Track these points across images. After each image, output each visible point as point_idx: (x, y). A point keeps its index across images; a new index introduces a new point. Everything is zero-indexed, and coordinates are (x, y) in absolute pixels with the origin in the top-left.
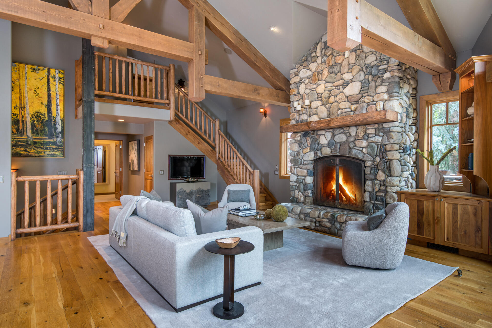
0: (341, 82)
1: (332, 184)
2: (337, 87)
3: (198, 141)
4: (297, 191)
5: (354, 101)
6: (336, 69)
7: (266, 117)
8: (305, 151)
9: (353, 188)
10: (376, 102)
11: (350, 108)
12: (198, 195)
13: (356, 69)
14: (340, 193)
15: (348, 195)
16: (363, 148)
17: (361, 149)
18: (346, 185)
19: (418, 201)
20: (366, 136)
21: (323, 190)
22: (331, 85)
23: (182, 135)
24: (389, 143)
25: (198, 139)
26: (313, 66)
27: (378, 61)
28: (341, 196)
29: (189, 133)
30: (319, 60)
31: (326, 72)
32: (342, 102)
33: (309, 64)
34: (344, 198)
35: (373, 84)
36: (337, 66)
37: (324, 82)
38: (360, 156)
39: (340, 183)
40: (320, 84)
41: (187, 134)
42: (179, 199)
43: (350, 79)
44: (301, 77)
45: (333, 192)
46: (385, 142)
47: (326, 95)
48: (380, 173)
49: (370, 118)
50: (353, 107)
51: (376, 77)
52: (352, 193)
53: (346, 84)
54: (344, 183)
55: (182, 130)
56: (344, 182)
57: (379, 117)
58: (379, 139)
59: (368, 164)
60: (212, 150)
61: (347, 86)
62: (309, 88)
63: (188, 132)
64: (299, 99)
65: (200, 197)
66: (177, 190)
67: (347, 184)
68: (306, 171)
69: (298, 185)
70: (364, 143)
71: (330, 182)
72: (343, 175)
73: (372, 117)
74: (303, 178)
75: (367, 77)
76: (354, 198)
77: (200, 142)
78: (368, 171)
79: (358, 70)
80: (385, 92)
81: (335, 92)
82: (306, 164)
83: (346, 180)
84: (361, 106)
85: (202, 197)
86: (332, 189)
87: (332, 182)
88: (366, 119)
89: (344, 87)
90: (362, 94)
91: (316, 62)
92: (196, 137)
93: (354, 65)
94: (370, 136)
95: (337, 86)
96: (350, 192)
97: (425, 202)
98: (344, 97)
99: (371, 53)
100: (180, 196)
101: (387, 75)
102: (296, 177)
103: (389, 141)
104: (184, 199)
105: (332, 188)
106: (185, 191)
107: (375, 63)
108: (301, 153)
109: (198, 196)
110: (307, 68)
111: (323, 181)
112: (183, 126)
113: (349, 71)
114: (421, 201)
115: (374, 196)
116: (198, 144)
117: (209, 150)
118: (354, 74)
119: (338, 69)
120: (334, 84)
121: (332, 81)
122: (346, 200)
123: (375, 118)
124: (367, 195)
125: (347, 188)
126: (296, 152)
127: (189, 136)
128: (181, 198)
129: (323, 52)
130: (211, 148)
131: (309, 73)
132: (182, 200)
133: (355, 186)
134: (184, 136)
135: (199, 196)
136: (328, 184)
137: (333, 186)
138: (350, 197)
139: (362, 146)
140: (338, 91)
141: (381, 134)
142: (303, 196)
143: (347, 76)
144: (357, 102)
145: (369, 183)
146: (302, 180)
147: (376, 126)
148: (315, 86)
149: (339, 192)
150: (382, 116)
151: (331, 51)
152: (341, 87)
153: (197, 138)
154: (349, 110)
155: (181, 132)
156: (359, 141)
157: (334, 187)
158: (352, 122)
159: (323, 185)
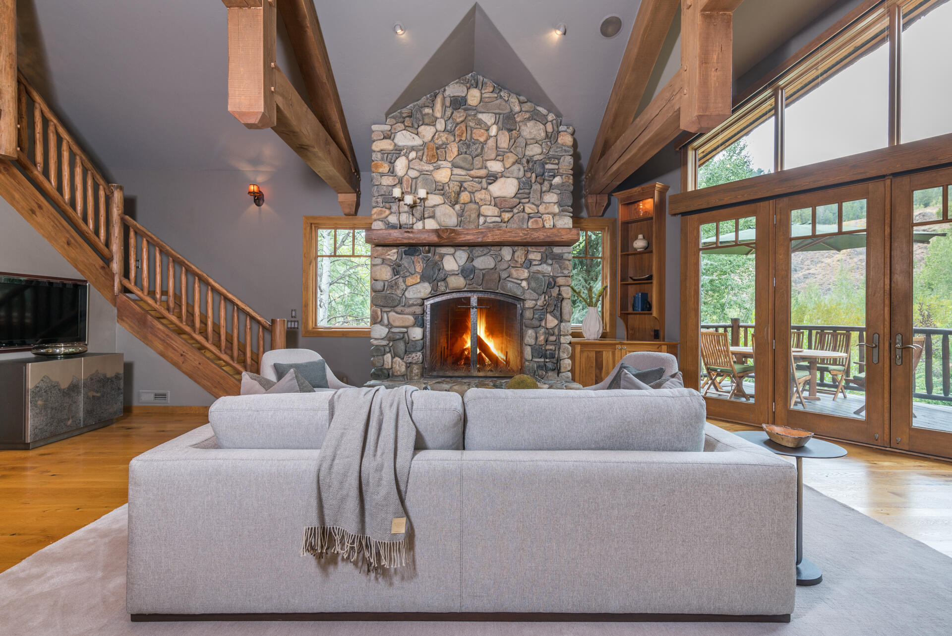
0: (483, 172)
1: (466, 338)
2: (475, 179)
3: (68, 236)
4: (389, 355)
5: (507, 206)
6: (476, 150)
7: (258, 205)
8: (410, 281)
9: (502, 343)
10: (542, 214)
11: (499, 216)
12: (91, 394)
13: (511, 158)
14: (480, 353)
15: (495, 355)
16: (522, 280)
17: (520, 282)
18: (491, 339)
19: (596, 352)
20: (528, 264)
21: (446, 350)
22: (463, 172)
23: (18, 210)
24: (562, 275)
25: (68, 231)
26: (427, 132)
27: (544, 156)
28: (482, 357)
29: (40, 207)
30: (440, 125)
31: (454, 149)
32: (485, 204)
33: (419, 126)
34: (487, 359)
35: (536, 187)
36: (477, 145)
37: (449, 165)
38: (518, 293)
39: (481, 337)
40: (442, 166)
41: (33, 212)
42: (38, 411)
43: (500, 171)
44: (400, 144)
45: (466, 353)
46: (558, 273)
47: (454, 187)
48: (549, 317)
49: (556, 236)
50: (506, 216)
51: (541, 177)
52: (502, 351)
53: (493, 178)
54: (488, 336)
55: (17, 196)
56: (488, 333)
57: (570, 236)
58: (546, 269)
59: (529, 304)
60: (103, 268)
61: (495, 181)
62: (417, 169)
63: (36, 206)
64: (395, 183)
65: (99, 398)
66: (30, 385)
67: (492, 337)
68: (411, 318)
69: (391, 344)
70: (525, 274)
71: (461, 336)
72: (486, 323)
73: (558, 236)
74: (405, 330)
75: (528, 175)
76: (505, 358)
77: (72, 241)
78: (528, 314)
79: (514, 161)
80: (555, 203)
81: (473, 186)
82: (410, 306)
83: (491, 331)
84: (521, 217)
85: (103, 396)
86: (465, 348)
87: (464, 336)
88: (549, 237)
89: (490, 181)
90: (520, 199)
91: (434, 125)
92: (61, 224)
93: (507, 151)
94: (534, 263)
95: (477, 177)
96: (497, 349)
97: (604, 352)
98: (488, 197)
99: (535, 141)
100: (40, 403)
101: (557, 180)
102: (387, 330)
103: (563, 273)
104: (52, 409)
105: (464, 346)
106: (55, 386)
107: (541, 157)
108: (403, 284)
109: (93, 397)
110: (413, 132)
111: (447, 335)
112: (19, 183)
113: (499, 158)
114: (600, 352)
115: (539, 351)
116: (66, 246)
117: (97, 267)
118: (507, 166)
119: (479, 150)
120: (472, 173)
121: (467, 166)
122: (490, 363)
123: (563, 237)
124: (528, 352)
125: (492, 344)
126: (386, 283)
127: (40, 219)
128: (45, 407)
129: (448, 113)
130: (101, 263)
131: (417, 142)
132: (46, 415)
133: (506, 339)
134: (22, 214)
135: (95, 394)
136: (457, 339)
137: (466, 342)
138: (497, 357)
139: (522, 278)
140: (479, 186)
141: (550, 262)
142: (404, 364)
143: (495, 166)
144: (511, 209)
145: (530, 332)
146: (402, 335)
147: (543, 249)
148: (431, 168)
149: (478, 351)
150: (573, 236)
151: (465, 116)
152: (484, 180)
153: (63, 227)
154: (498, 219)
155: (12, 201)
156: (519, 270)
157: (468, 345)
158: (526, 238)
159: (447, 342)
